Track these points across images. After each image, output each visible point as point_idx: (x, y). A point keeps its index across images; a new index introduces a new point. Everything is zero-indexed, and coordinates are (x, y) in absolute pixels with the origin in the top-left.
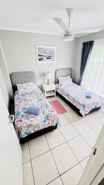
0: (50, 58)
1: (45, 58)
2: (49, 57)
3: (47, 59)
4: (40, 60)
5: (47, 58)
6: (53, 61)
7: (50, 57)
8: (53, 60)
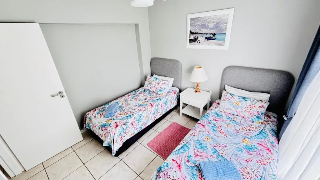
0: (214, 38)
1: (201, 39)
2: (211, 36)
3: (207, 40)
4: (191, 41)
5: (206, 38)
6: (220, 44)
7: (214, 35)
8: (221, 42)
